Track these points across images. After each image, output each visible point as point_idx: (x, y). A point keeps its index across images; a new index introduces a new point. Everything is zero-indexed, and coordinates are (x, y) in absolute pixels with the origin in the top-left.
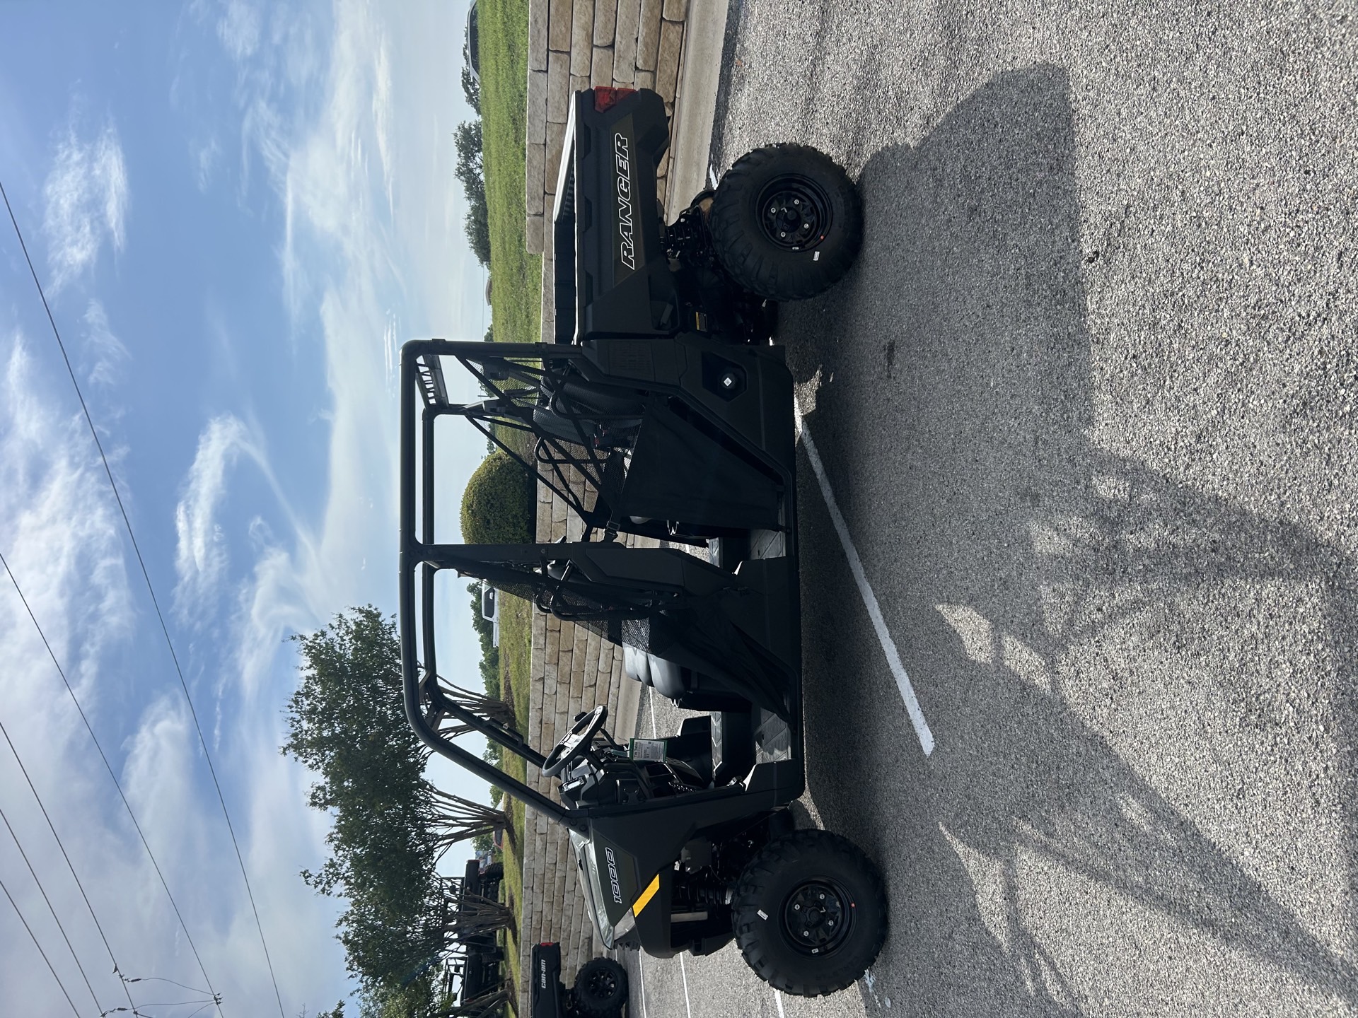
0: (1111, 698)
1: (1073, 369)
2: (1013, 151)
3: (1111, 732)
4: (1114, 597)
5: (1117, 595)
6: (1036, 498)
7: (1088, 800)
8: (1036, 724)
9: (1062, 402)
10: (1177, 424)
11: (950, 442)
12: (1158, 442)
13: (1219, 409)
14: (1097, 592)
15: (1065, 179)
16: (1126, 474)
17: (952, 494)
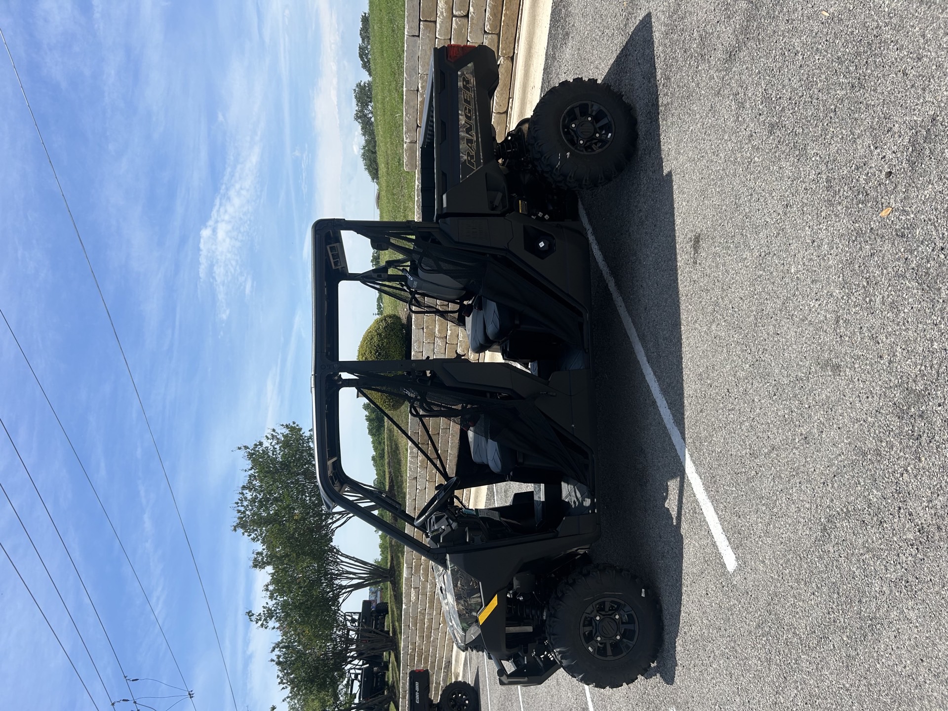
0: (917, 549)
1: (876, 259)
3: (917, 579)
4: (920, 460)
5: (923, 459)
6: (837, 368)
7: (892, 635)
8: (837, 561)
9: (864, 287)
11: (752, 318)
14: (902, 454)
16: (933, 353)
17: (755, 360)
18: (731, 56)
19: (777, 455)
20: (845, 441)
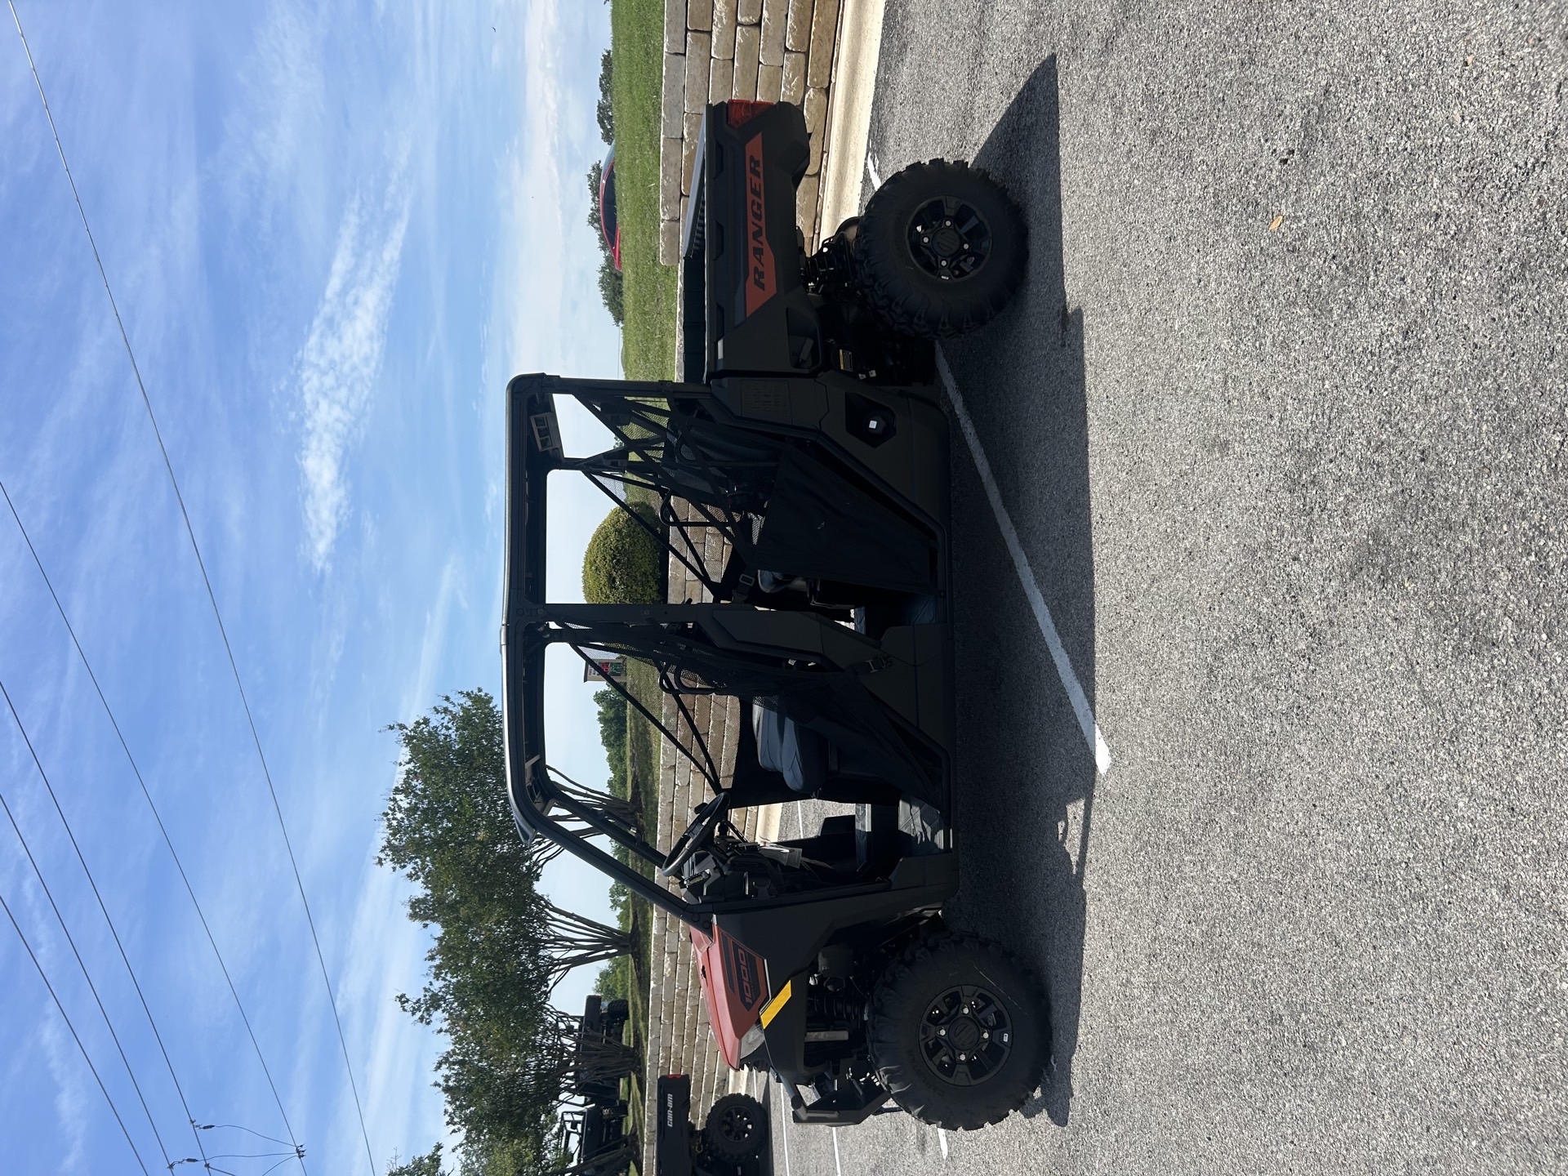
0: (1309, 659)
1: (1267, 287)
2: (1200, 55)
3: (1309, 698)
4: (1312, 541)
5: (1315, 538)
6: (1225, 446)
7: (1282, 785)
8: (1225, 709)
9: (1254, 328)
10: (1382, 323)
11: (1130, 405)
12: (1360, 349)
13: (1429, 296)
14: (1293, 539)
15: (1257, 72)
16: (1325, 395)
17: (1132, 464)
18: (1108, 44)
19: (1158, 589)
20: (1234, 542)
